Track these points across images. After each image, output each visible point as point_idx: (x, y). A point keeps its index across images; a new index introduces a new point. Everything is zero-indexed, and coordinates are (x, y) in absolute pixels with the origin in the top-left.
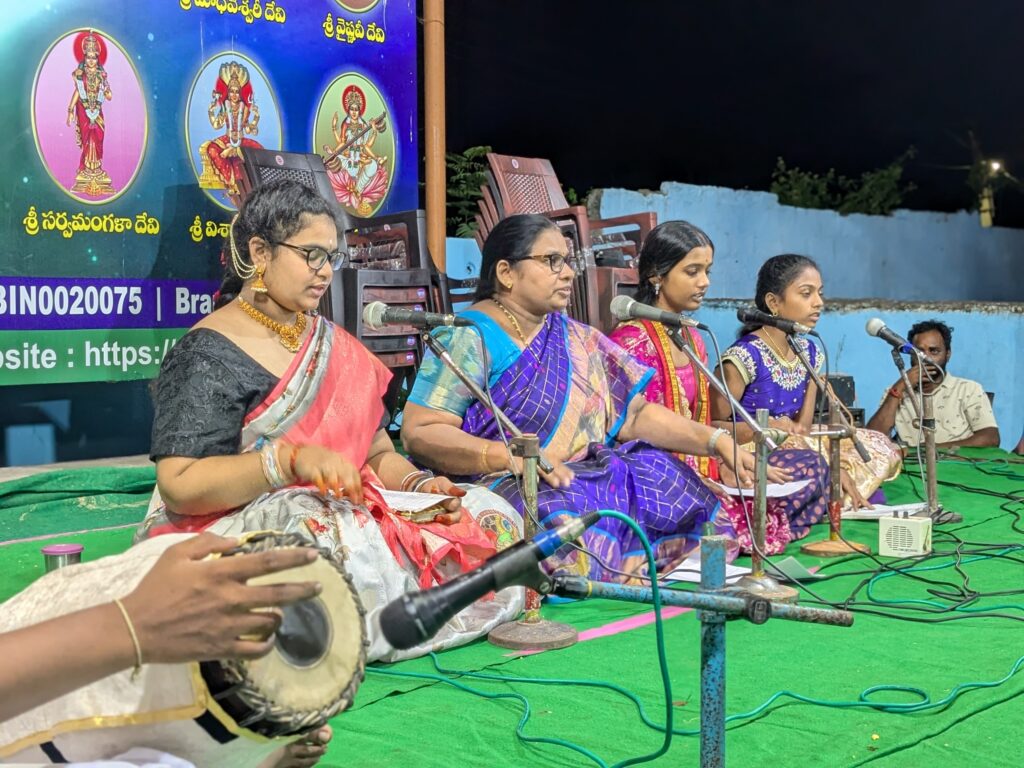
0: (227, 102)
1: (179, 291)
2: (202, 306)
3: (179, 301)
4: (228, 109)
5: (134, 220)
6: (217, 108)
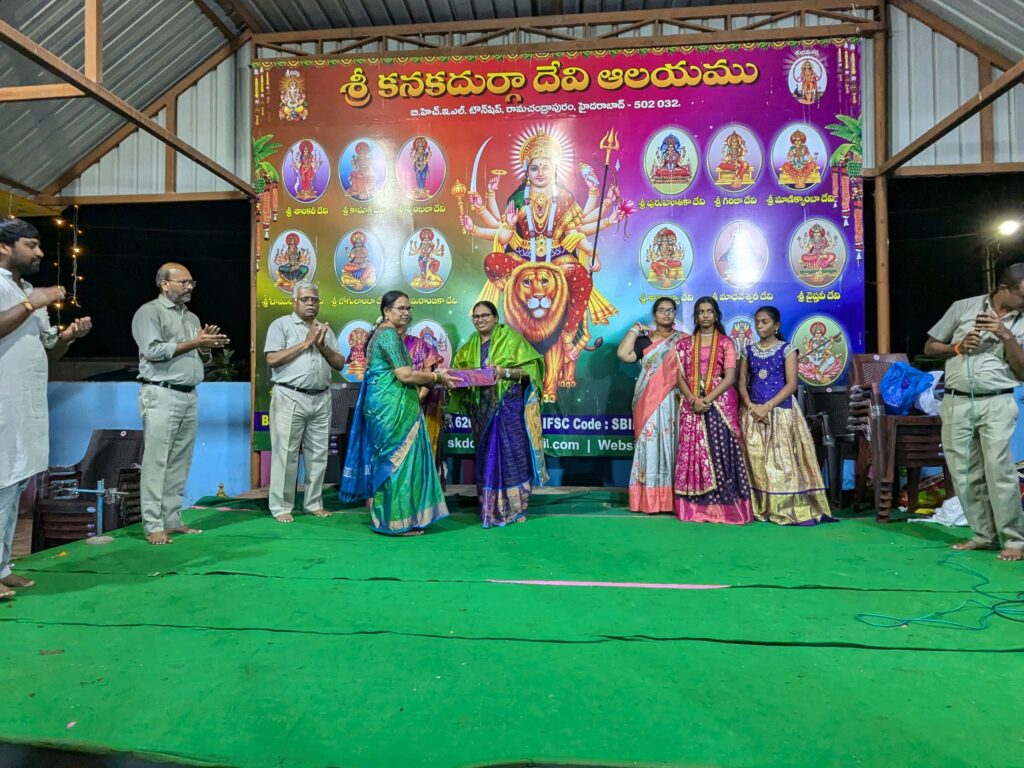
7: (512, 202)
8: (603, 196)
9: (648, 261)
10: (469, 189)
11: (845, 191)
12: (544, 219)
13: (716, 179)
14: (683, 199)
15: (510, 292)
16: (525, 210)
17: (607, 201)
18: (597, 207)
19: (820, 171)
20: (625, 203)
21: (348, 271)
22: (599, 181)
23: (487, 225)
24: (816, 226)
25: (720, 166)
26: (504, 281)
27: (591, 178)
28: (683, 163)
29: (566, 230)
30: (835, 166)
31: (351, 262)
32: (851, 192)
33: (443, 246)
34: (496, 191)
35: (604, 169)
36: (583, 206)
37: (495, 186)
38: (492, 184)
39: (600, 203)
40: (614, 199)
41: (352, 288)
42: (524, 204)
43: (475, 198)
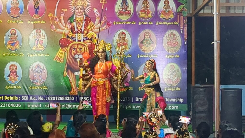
0: (146, 70)
1: (136, 98)
2: (140, 100)
3: (136, 99)
4: (146, 71)
5: (129, 88)
6: (144, 71)
7: (69, 20)
8: (101, 19)
9: (116, 43)
10: (54, 15)
11: (182, 21)
12: (80, 27)
13: (139, 15)
14: (128, 22)
15: (68, 52)
16: (74, 23)
17: (102, 22)
18: (99, 23)
19: (174, 14)
20: (109, 22)
21: (9, 43)
22: (100, 14)
23: (60, 29)
24: (172, 32)
25: (141, 11)
26: (66, 48)
27: (97, 13)
28: (129, 9)
29: (88, 31)
30: (178, 12)
31: (11, 40)
32: (184, 21)
33: (44, 35)
34: (63, 16)
35: (102, 10)
36: (94, 23)
37: (63, 15)
38: (62, 14)
39: (100, 22)
40: (105, 21)
41: (11, 50)
42: (74, 21)
43: (56, 19)
